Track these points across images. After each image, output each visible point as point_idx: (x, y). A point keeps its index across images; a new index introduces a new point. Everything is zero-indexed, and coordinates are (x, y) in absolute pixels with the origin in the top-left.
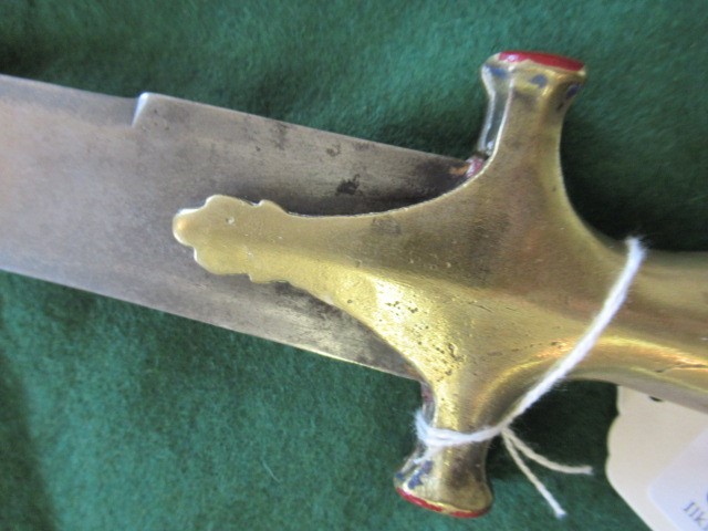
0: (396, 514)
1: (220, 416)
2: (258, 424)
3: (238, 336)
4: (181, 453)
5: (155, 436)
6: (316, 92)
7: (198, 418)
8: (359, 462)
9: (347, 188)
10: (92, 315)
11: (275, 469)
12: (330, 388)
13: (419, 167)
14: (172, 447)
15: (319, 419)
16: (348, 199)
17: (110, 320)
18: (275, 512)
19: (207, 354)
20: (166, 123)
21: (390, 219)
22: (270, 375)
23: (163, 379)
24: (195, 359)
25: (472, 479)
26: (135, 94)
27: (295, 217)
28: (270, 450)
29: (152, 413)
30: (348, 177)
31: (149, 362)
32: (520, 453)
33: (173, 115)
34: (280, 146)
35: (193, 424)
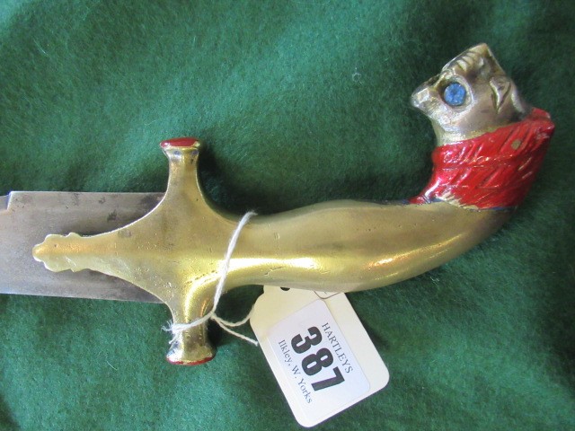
0: (180, 374)
1: (82, 343)
2: (101, 342)
3: (84, 300)
4: (65, 366)
5: (50, 360)
6: (97, 169)
7: (71, 346)
8: (154, 351)
9: (112, 217)
10: (8, 304)
11: (114, 363)
12: (132, 316)
13: (142, 200)
14: (60, 364)
15: (130, 333)
16: (113, 222)
17: (18, 305)
18: (119, 386)
19: (70, 312)
20: (22, 205)
21: (125, 229)
22: (103, 316)
23: (49, 330)
24: (64, 317)
25: (198, 345)
26: (7, 193)
27: (85, 238)
28: (109, 354)
29: (47, 348)
30: (111, 212)
31: (41, 323)
32: (228, 327)
33: (25, 200)
34: (77, 204)
35: (69, 350)
